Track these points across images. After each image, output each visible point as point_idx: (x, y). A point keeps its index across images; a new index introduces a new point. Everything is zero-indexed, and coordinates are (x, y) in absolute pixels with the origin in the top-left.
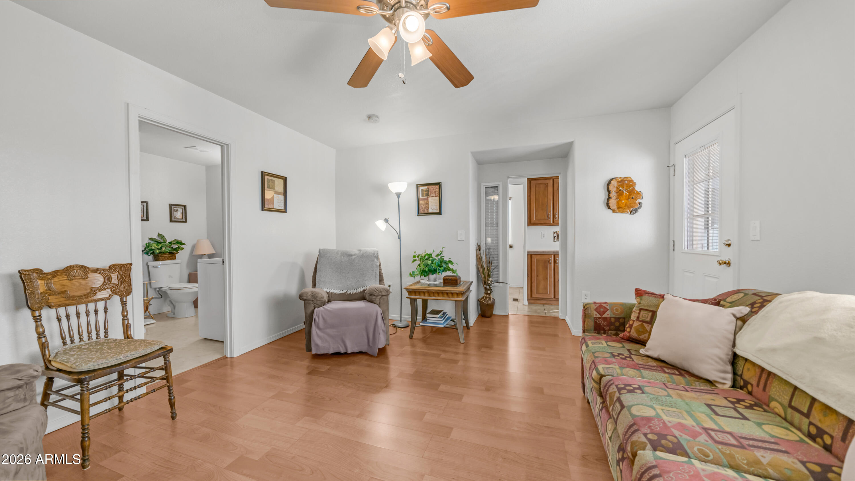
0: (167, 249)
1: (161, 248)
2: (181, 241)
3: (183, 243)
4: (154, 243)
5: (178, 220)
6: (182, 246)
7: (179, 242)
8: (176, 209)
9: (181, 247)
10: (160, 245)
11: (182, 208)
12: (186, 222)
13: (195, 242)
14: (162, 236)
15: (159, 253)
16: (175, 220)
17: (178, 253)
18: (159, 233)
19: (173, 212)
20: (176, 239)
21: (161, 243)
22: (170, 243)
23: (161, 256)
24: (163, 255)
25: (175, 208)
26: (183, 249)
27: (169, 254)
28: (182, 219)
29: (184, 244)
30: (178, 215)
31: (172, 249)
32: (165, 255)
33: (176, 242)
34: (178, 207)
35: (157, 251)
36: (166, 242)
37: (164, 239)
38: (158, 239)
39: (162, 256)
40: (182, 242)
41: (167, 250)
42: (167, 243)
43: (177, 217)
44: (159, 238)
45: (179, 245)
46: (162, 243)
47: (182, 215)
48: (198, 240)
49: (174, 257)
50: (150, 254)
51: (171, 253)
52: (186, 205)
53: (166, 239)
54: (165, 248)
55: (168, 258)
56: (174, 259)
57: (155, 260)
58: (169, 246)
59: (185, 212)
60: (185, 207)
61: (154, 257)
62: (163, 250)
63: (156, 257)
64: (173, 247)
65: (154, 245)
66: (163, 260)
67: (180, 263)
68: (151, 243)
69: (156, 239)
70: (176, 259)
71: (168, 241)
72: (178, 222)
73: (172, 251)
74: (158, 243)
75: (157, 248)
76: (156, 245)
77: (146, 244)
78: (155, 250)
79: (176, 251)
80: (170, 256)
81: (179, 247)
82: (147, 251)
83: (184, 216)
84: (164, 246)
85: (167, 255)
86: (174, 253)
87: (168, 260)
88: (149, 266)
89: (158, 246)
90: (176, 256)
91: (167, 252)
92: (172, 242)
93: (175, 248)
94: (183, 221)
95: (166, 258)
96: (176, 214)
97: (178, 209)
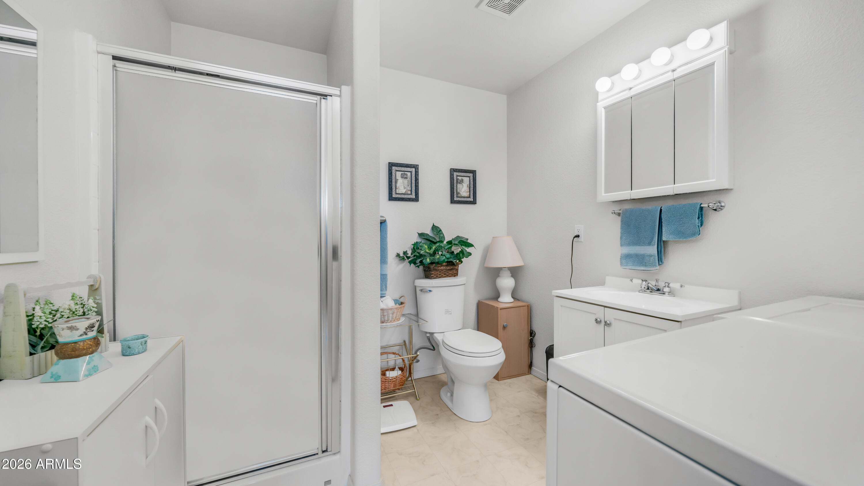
0: (444, 255)
1: (434, 253)
2: (467, 239)
3: (468, 243)
4: (425, 243)
6: (469, 250)
7: (463, 241)
8: (460, 178)
9: (466, 251)
10: (434, 248)
11: (469, 177)
12: (476, 203)
13: (489, 241)
14: (439, 230)
15: (432, 263)
17: (462, 262)
18: (433, 225)
20: (460, 235)
21: (435, 243)
22: (450, 243)
23: (434, 270)
24: (437, 266)
25: (458, 177)
26: (470, 254)
27: (447, 266)
28: (469, 197)
29: (470, 245)
30: (463, 190)
31: (453, 256)
35: (428, 260)
36: (441, 242)
37: (442, 235)
38: (431, 234)
39: (437, 270)
40: (468, 241)
42: (445, 242)
43: (461, 193)
44: (433, 233)
45: (464, 247)
46: (437, 242)
48: (493, 237)
49: (455, 272)
50: (418, 265)
51: (451, 264)
52: (475, 170)
53: (443, 235)
54: (441, 253)
55: (445, 273)
56: (454, 275)
57: (425, 277)
58: (447, 250)
59: (474, 182)
60: (474, 173)
61: (425, 270)
62: (438, 258)
63: (427, 270)
64: (453, 252)
65: (425, 248)
66: (437, 277)
67: (465, 284)
68: (421, 242)
69: (429, 235)
70: (457, 274)
71: (448, 238)
72: (463, 202)
73: (451, 260)
74: (431, 244)
75: (429, 254)
76: (428, 248)
77: (414, 245)
78: (426, 257)
79: (458, 259)
80: (449, 270)
81: (464, 251)
82: (415, 258)
83: (473, 192)
84: (439, 249)
85: (444, 267)
86: (455, 264)
87: (445, 276)
88: (416, 287)
89: (431, 249)
90: (457, 270)
91: (444, 261)
92: (452, 241)
93: (457, 254)
94: (471, 201)
95: (443, 273)
96: (460, 187)
97: (463, 178)
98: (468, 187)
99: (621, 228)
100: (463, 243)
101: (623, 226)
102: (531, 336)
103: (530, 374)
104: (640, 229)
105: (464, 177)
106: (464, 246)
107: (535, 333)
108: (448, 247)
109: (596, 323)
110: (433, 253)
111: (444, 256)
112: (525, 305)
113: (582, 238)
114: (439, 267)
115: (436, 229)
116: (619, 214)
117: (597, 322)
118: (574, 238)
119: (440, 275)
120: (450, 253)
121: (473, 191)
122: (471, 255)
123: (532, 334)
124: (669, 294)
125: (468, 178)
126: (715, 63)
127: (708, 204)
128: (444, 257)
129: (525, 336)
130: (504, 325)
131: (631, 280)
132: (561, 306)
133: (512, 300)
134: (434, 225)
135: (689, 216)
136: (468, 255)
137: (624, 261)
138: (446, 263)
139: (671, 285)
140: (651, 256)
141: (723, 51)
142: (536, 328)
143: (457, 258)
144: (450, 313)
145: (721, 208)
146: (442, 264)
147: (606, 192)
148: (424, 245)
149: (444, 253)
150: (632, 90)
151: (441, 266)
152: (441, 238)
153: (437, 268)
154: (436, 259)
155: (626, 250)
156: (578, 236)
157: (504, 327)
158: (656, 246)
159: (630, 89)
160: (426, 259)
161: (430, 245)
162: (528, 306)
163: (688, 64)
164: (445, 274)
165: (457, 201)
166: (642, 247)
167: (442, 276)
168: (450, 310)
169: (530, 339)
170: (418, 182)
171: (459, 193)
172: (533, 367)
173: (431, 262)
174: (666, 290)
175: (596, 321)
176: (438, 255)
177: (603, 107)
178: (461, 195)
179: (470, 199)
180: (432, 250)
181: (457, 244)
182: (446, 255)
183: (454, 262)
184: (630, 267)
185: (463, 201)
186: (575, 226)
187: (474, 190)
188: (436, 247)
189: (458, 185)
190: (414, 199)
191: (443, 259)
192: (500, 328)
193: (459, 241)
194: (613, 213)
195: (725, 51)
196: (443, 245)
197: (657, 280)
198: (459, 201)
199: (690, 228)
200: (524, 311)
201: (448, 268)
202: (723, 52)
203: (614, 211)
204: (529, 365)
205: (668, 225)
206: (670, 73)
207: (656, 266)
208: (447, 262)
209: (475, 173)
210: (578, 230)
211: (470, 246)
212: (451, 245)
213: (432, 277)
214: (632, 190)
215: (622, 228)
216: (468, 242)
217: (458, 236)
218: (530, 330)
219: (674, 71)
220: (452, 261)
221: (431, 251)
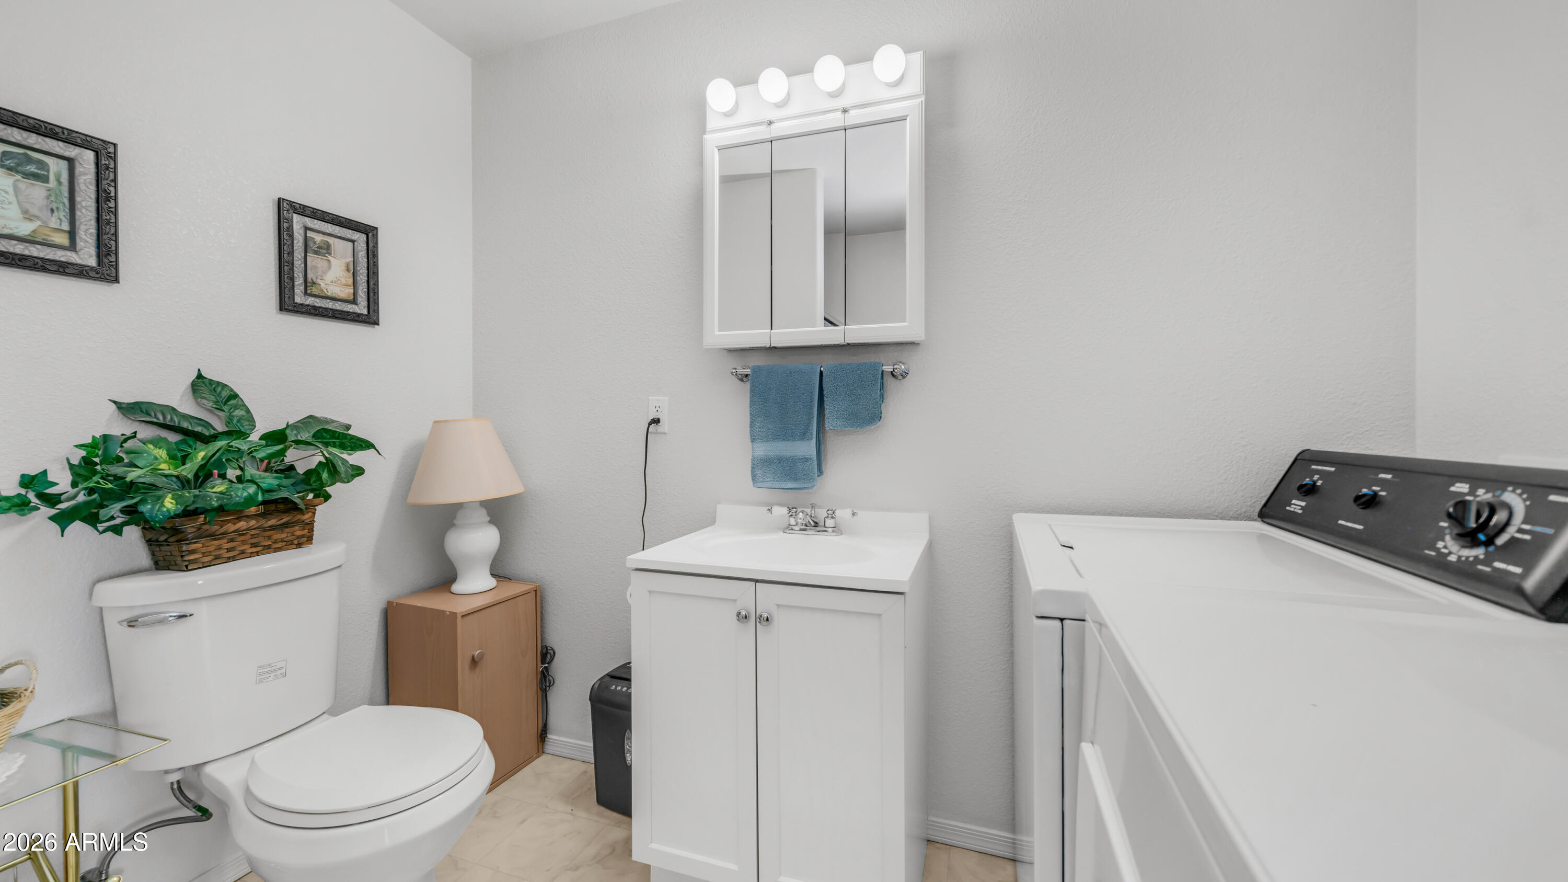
0: (252, 481)
1: (203, 476)
2: (348, 427)
3: (353, 437)
4: (156, 442)
5: (330, 305)
6: (355, 458)
7: (333, 434)
8: (318, 238)
9: (345, 462)
10: (201, 454)
11: (353, 241)
12: (376, 323)
13: (423, 432)
14: (225, 394)
15: (189, 513)
16: (310, 301)
17: (327, 497)
18: (200, 376)
19: (298, 254)
20: (318, 414)
21: (207, 440)
22: (276, 437)
23: (201, 535)
24: (216, 523)
25: (309, 234)
26: (358, 471)
27: (263, 515)
28: (354, 302)
29: (364, 445)
30: (330, 276)
31: (292, 481)
32: (231, 527)
33: (317, 435)
34: (329, 228)
35: (169, 504)
36: (242, 435)
37: (239, 413)
38: (187, 406)
39: (213, 536)
40: (351, 432)
41: (252, 489)
42: (255, 437)
43: (323, 285)
44: (198, 404)
45: (335, 451)
46: (215, 437)
47: (351, 281)
48: (435, 422)
49: (299, 533)
50: (118, 521)
51: (281, 507)
52: (377, 227)
53: (248, 411)
54: (238, 472)
55: (254, 541)
56: (296, 542)
57: (153, 566)
58: (266, 461)
59: (371, 262)
60: (370, 235)
61: (149, 542)
62: (221, 493)
63: (162, 538)
64: (292, 468)
65: (156, 458)
66: (218, 560)
67: (339, 567)
68: (135, 437)
69: (174, 409)
70: (310, 539)
71: (264, 424)
72: (330, 315)
73: (284, 494)
74: (184, 442)
75: (174, 479)
76: (172, 457)
77: (92, 446)
78: (160, 493)
79: (312, 491)
80: (272, 528)
81: (339, 464)
82: (94, 500)
83: (366, 290)
84: (228, 460)
85: (253, 523)
86: (302, 506)
87: (254, 550)
88: (103, 608)
89: (184, 464)
90: (310, 525)
91: (250, 500)
92: (288, 432)
93: (309, 473)
94: (358, 315)
95: (244, 542)
96: (319, 265)
97: (331, 240)
98: (348, 270)
99: (751, 406)
100: (332, 437)
101: (755, 400)
102: (543, 662)
103: (543, 752)
104: (785, 407)
105: (333, 238)
106: (335, 447)
107: (554, 653)
108: (270, 451)
109: (738, 620)
110: (196, 476)
111: (249, 485)
112: (528, 590)
113: (664, 426)
114: (228, 521)
115: (214, 390)
116: (744, 378)
117: (742, 618)
118: (650, 424)
119: (229, 550)
120: (276, 472)
121: (365, 284)
122: (363, 473)
123: (546, 655)
124: (833, 531)
125: (350, 244)
126: (908, 119)
127: (893, 366)
128: (249, 487)
129: (530, 665)
130: (473, 657)
131: (770, 510)
132: (650, 592)
133: (492, 582)
134: (204, 374)
135: (866, 385)
136: (352, 475)
137: (759, 473)
138: (261, 507)
139: (838, 513)
140: (806, 460)
141: (919, 100)
142: (555, 639)
143: (309, 487)
144: (279, 672)
145: (904, 375)
146: (241, 511)
147: (720, 330)
148: (151, 446)
149: (251, 471)
150: (773, 126)
151: (239, 519)
152: (235, 421)
153: (217, 527)
154: (208, 496)
155: (762, 450)
156: (656, 421)
157: (474, 662)
158: (814, 441)
159: (770, 123)
160: (160, 499)
161: (183, 447)
162: (536, 591)
163: (867, 107)
164: (254, 545)
165: (308, 306)
166: (789, 443)
167: (243, 552)
168: (282, 664)
169: (541, 670)
170: (116, 207)
171: (314, 283)
172: (549, 736)
173: (184, 510)
174: (830, 523)
175: (738, 616)
176: (219, 481)
177: (716, 147)
178: (322, 290)
179: (354, 306)
180: (188, 465)
181: (307, 443)
182: (257, 481)
183: (297, 501)
184: (769, 484)
185: (332, 310)
186: (650, 398)
187: (371, 283)
188: (210, 454)
189: (311, 257)
190: (92, 269)
191: (245, 494)
192: (463, 664)
193: (318, 431)
194: (734, 374)
195: (922, 101)
196: (244, 447)
197: (814, 505)
198: (315, 308)
199: (868, 407)
200: (526, 607)
201: (273, 522)
202: (918, 103)
203: (736, 369)
204: (539, 732)
205: (835, 400)
206: (839, 115)
207: (814, 479)
208: (264, 503)
209: (373, 235)
210: (657, 407)
211: (361, 446)
212: (281, 446)
213: (190, 561)
214: (771, 329)
215: (752, 404)
216: (350, 435)
217: (311, 417)
218: (542, 646)
219: (845, 111)
220: (285, 500)
221: (188, 470)
